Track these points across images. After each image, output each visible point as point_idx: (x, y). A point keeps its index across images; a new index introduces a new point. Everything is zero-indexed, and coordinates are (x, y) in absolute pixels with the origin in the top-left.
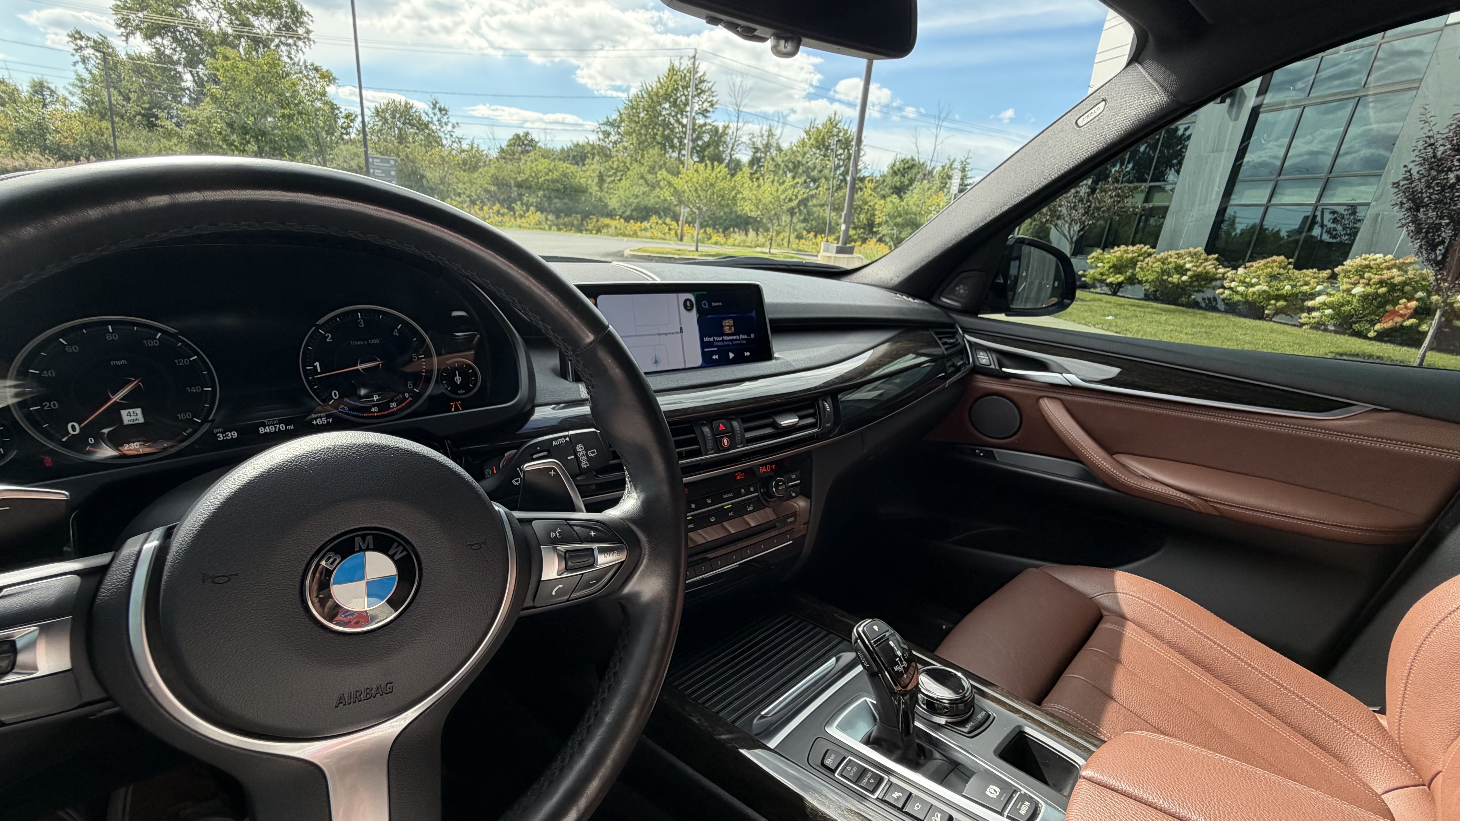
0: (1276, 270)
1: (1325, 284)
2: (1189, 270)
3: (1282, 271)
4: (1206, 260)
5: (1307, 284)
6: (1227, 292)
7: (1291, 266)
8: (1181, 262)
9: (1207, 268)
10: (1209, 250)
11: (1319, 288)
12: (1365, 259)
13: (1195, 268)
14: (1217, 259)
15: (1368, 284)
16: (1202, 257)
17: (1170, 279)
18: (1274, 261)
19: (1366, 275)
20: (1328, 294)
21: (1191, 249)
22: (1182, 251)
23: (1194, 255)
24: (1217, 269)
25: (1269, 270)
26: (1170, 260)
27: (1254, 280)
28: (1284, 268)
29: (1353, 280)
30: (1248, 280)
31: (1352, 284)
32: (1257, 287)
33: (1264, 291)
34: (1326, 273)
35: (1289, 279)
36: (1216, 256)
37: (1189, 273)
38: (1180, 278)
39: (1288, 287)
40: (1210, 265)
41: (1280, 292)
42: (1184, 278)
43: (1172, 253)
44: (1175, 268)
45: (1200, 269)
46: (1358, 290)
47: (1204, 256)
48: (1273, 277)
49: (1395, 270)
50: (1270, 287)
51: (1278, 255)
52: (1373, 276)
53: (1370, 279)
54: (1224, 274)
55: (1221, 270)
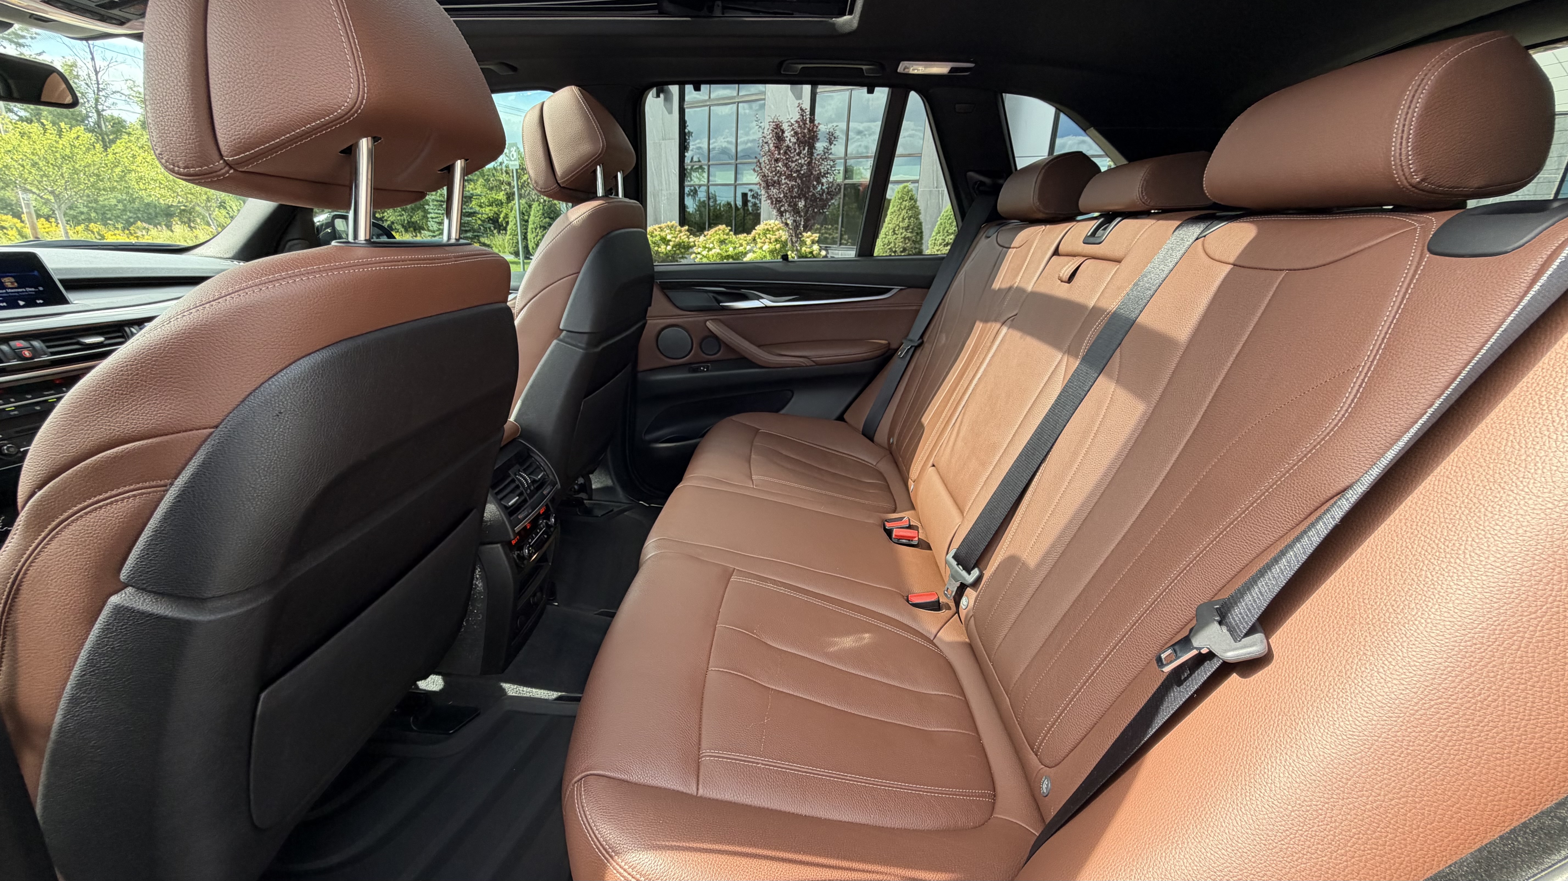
0: (723, 237)
1: (752, 245)
2: (670, 241)
3: (726, 237)
4: (680, 231)
5: (741, 245)
6: (699, 256)
7: (731, 233)
8: (663, 234)
9: (682, 238)
10: (682, 224)
11: (748, 248)
12: (766, 224)
13: (674, 239)
14: (688, 230)
15: (770, 243)
16: (677, 229)
17: (660, 249)
18: (719, 230)
19: (768, 236)
20: (754, 252)
21: (669, 223)
22: (663, 225)
23: (671, 228)
24: (689, 238)
25: (718, 236)
26: (656, 233)
27: (711, 246)
28: (728, 234)
29: (762, 241)
30: (707, 246)
31: (762, 243)
32: (714, 251)
33: (718, 253)
34: (750, 237)
35: (731, 242)
36: (687, 227)
37: (671, 243)
38: (666, 249)
39: (731, 249)
40: (683, 235)
41: (728, 254)
42: (669, 248)
43: (656, 227)
44: (661, 240)
45: (678, 240)
46: (766, 247)
47: (679, 228)
48: (722, 242)
49: (781, 231)
50: (720, 249)
51: (722, 224)
52: (771, 236)
53: (770, 239)
54: (694, 242)
55: (692, 239)
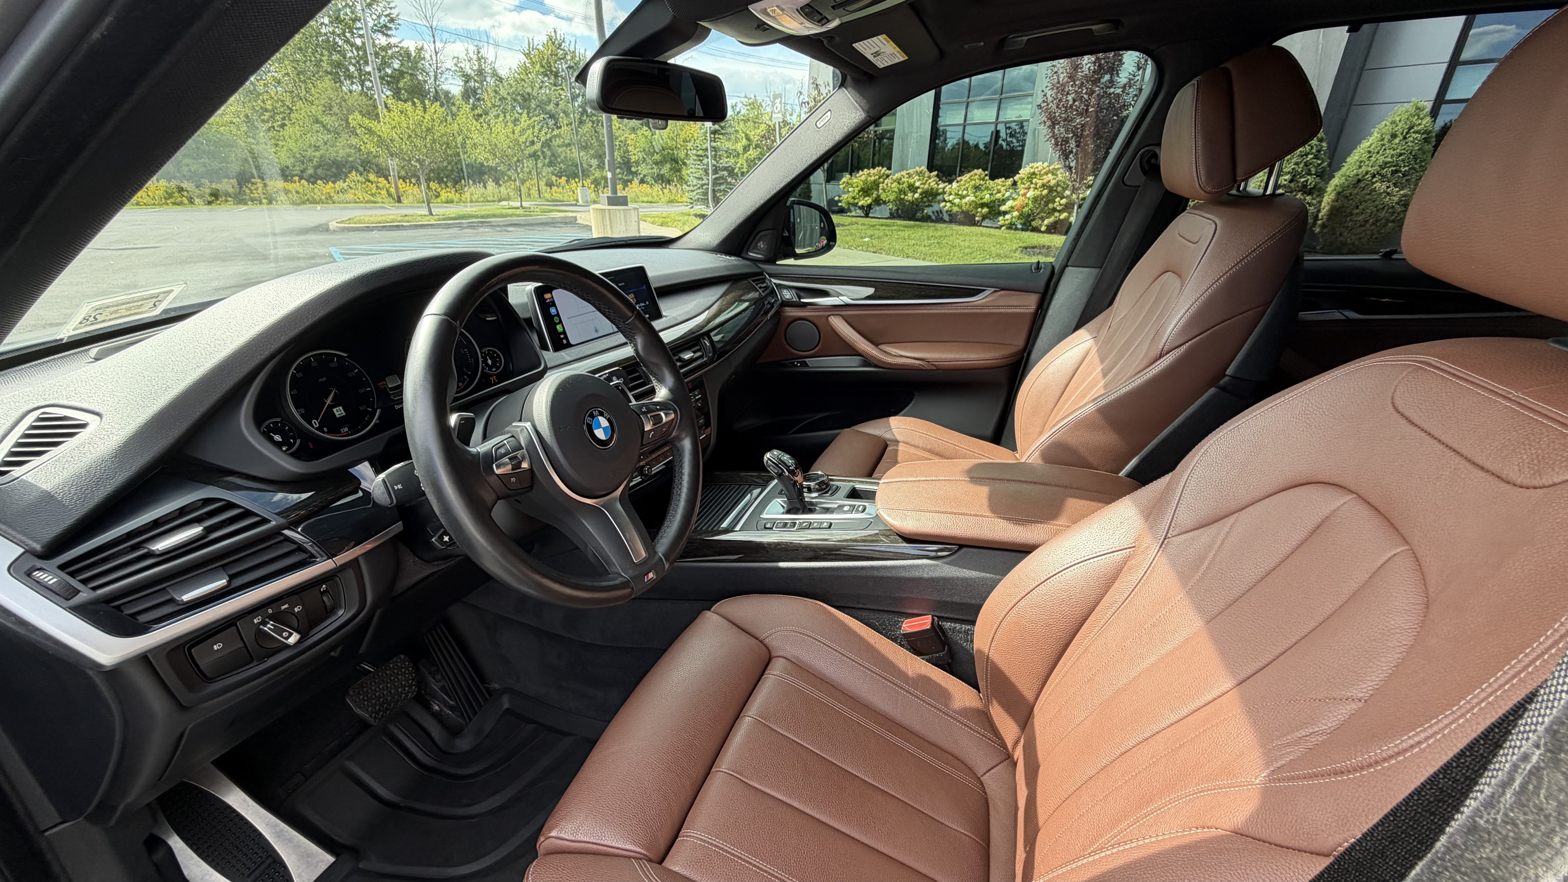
0: (978, 182)
1: (1011, 191)
2: (918, 188)
3: (982, 183)
4: (929, 177)
5: (999, 192)
6: (948, 205)
7: (987, 178)
8: (911, 181)
9: (931, 184)
10: (930, 168)
11: (1007, 194)
12: (1032, 168)
13: (922, 186)
14: (937, 176)
15: (1036, 188)
16: (926, 175)
17: (906, 197)
18: (976, 174)
19: (1034, 181)
20: (1014, 199)
21: (917, 168)
22: (911, 171)
23: (920, 174)
24: (938, 185)
25: (974, 182)
26: (903, 180)
27: (965, 192)
28: (983, 179)
29: (1026, 186)
30: (960, 193)
31: (1026, 189)
32: (968, 198)
33: (973, 201)
34: (1010, 181)
35: (987, 188)
36: (936, 173)
37: (919, 191)
38: (913, 196)
39: (987, 196)
40: (932, 182)
41: (983, 201)
42: (916, 196)
43: (904, 173)
44: (908, 187)
45: (926, 186)
46: (1031, 194)
47: (927, 174)
48: (977, 188)
49: (1050, 175)
50: (976, 197)
51: (978, 169)
52: (1038, 181)
53: (1036, 184)
54: (944, 188)
55: (942, 185)
